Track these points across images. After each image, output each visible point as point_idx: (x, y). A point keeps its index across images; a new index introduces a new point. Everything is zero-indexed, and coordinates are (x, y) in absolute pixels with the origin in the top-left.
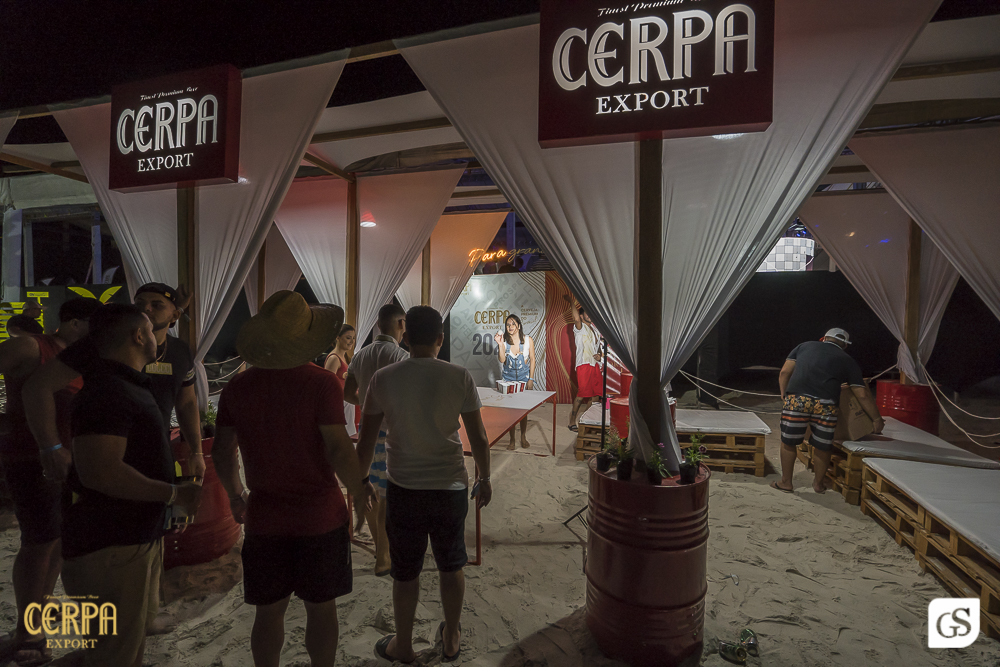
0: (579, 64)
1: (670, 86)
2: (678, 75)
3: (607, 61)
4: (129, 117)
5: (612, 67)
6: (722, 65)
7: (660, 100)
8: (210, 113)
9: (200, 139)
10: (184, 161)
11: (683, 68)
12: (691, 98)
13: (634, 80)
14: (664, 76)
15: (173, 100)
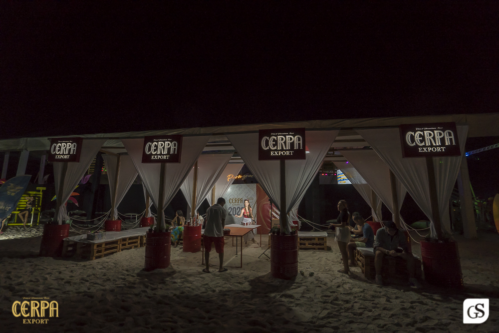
0: (267, 144)
1: (286, 150)
2: (287, 149)
3: (273, 144)
4: (150, 145)
5: (274, 146)
6: (296, 147)
7: (284, 153)
8: (175, 146)
9: (171, 152)
10: (166, 157)
11: (288, 147)
12: (290, 153)
13: (279, 149)
14: (285, 149)
15: (164, 142)
